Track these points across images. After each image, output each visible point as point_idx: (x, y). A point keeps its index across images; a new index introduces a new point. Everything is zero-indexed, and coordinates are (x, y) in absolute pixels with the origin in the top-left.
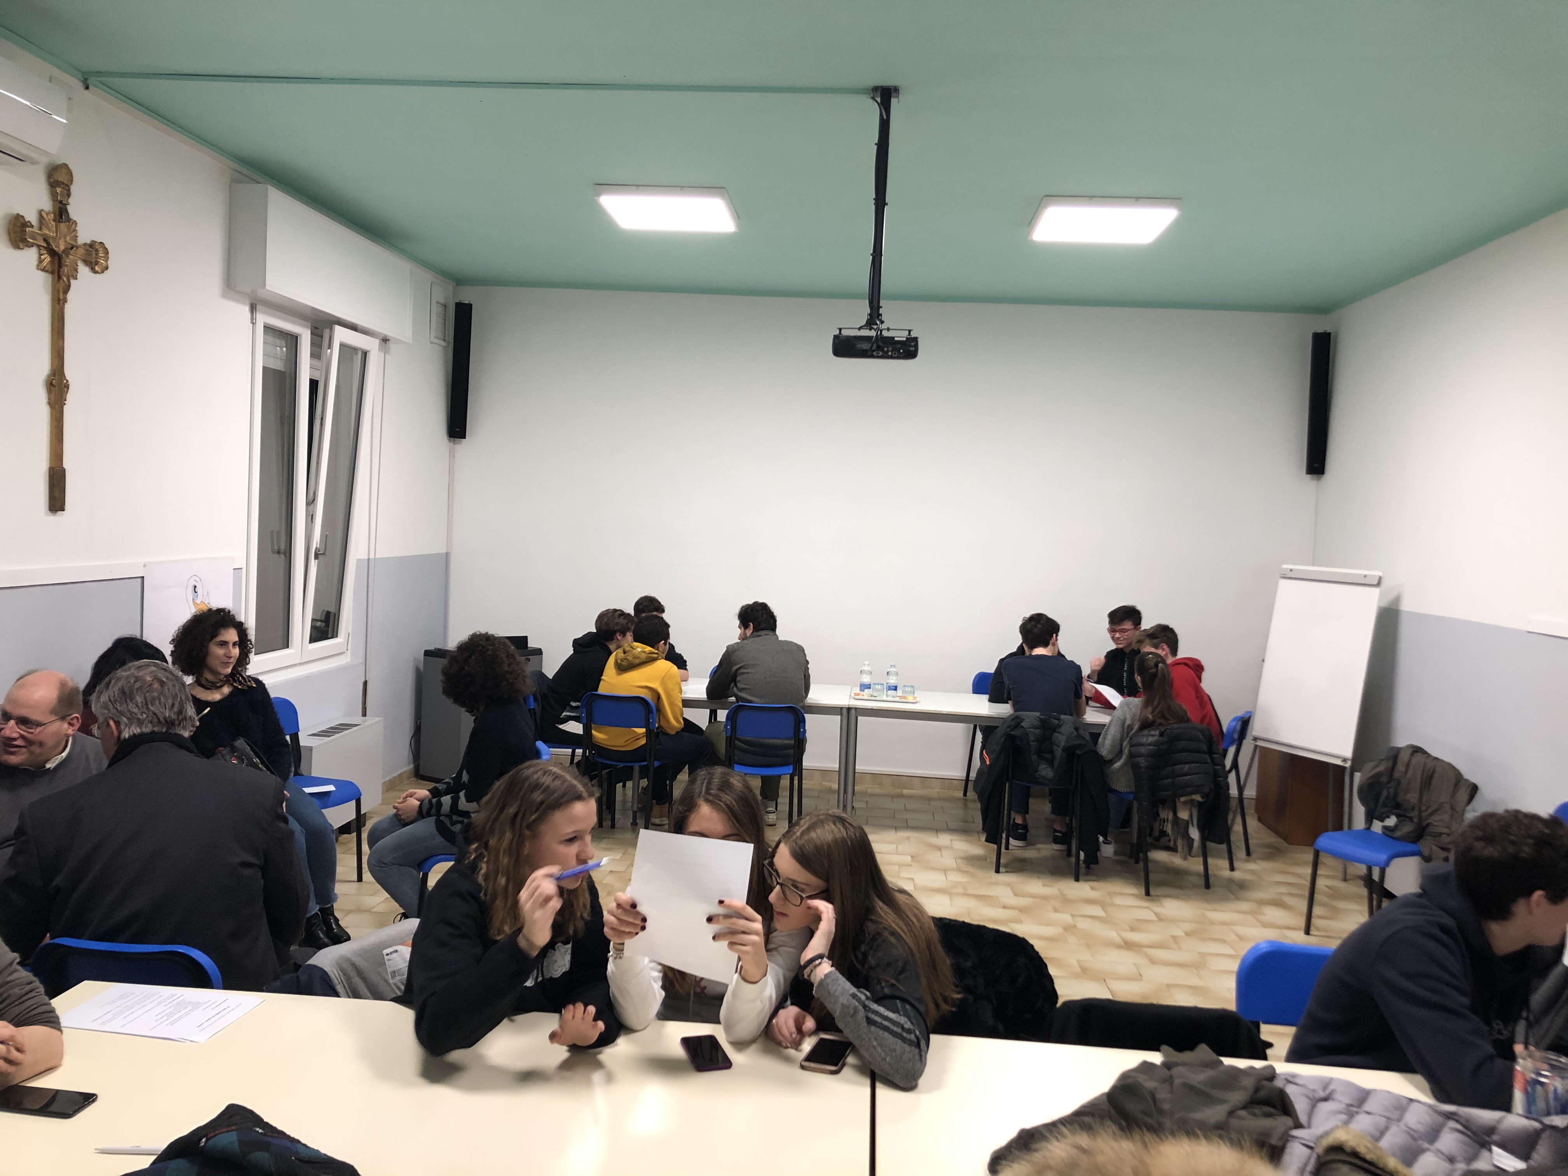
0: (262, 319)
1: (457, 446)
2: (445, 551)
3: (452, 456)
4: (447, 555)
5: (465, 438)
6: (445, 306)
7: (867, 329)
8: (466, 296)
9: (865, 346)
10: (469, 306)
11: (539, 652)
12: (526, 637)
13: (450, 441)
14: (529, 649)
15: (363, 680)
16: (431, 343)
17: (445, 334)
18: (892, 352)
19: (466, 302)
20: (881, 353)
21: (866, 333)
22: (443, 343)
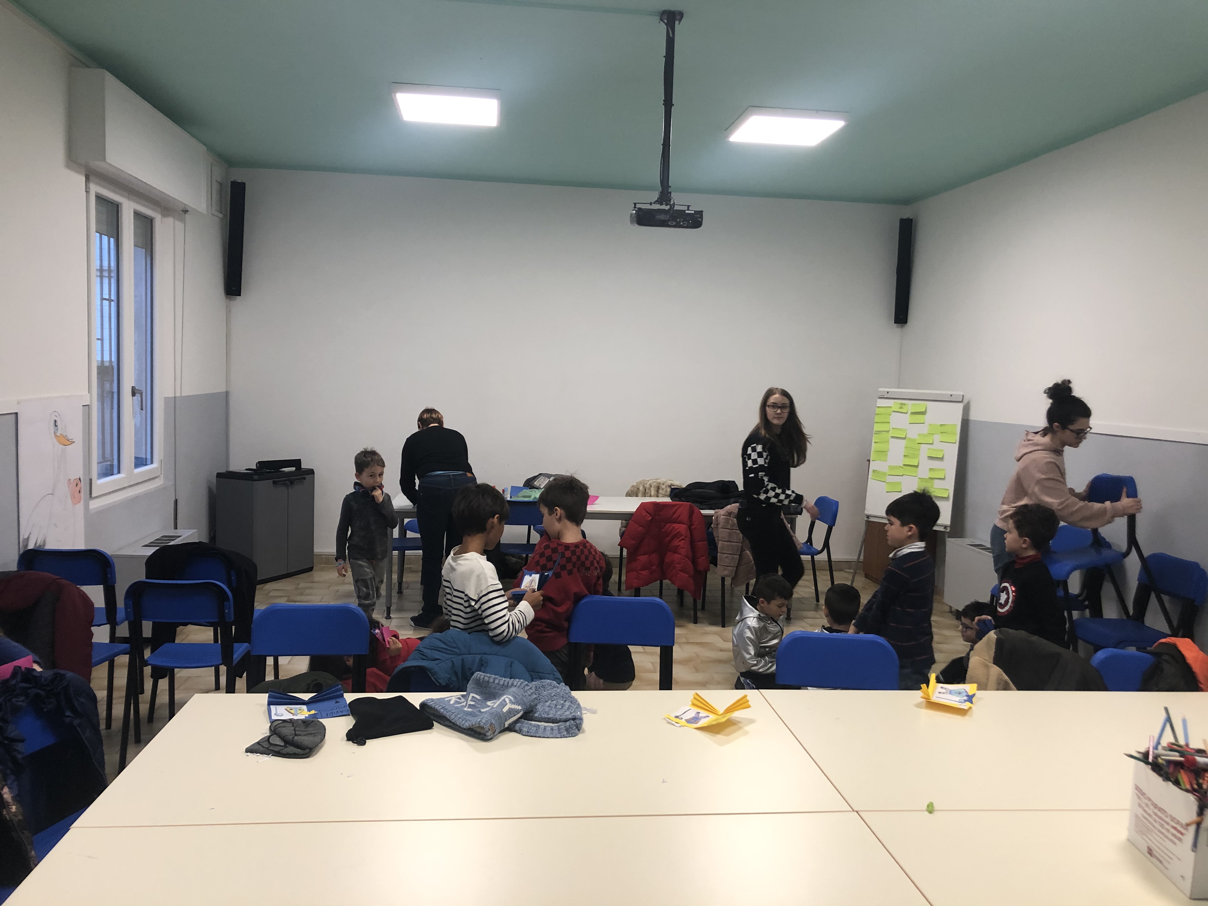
0: (95, 188)
1: (232, 302)
2: (223, 390)
3: (228, 311)
4: (227, 393)
5: (240, 295)
6: (221, 184)
7: (658, 204)
8: (239, 176)
9: (662, 217)
10: (243, 185)
11: (311, 472)
12: (300, 459)
13: (227, 298)
14: (302, 470)
15: (174, 499)
16: (212, 214)
17: (221, 207)
18: (683, 222)
19: (239, 181)
20: (674, 223)
21: (657, 207)
22: (221, 216)
